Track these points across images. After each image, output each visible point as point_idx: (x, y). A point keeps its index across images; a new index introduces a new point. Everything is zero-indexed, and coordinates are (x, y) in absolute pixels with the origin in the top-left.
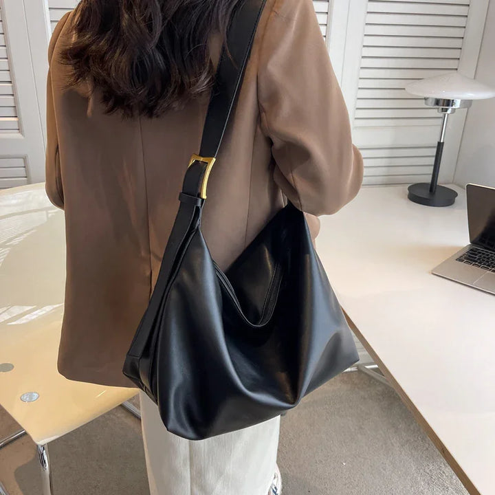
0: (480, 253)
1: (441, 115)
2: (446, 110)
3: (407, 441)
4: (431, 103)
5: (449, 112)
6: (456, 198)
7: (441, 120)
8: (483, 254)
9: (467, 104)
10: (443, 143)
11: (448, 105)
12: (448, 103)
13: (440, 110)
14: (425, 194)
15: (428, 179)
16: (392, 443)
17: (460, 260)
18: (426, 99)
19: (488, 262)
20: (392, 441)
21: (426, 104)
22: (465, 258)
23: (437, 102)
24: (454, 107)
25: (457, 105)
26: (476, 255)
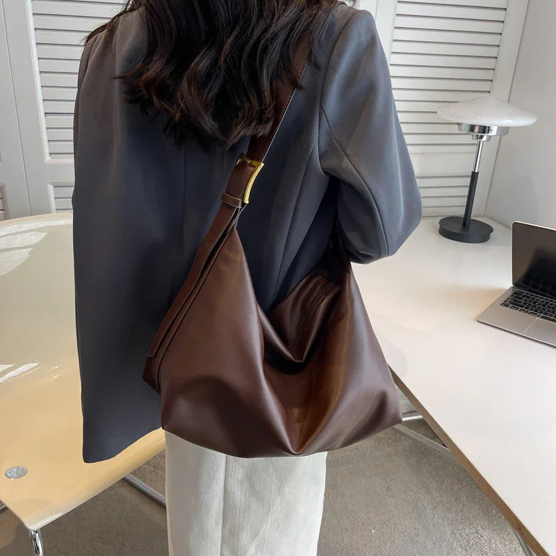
0: (524, 296)
1: (476, 142)
2: (482, 137)
3: (441, 502)
4: (465, 129)
5: (484, 139)
6: (491, 234)
7: (475, 148)
8: (529, 297)
9: (504, 131)
10: (478, 172)
11: (484, 133)
12: (484, 129)
13: (475, 137)
14: (457, 228)
15: (461, 212)
16: (423, 505)
17: (505, 304)
18: (458, 124)
19: (534, 306)
20: (424, 503)
21: (459, 129)
22: (511, 303)
23: (472, 128)
24: (490, 134)
25: (494, 132)
26: (521, 299)
